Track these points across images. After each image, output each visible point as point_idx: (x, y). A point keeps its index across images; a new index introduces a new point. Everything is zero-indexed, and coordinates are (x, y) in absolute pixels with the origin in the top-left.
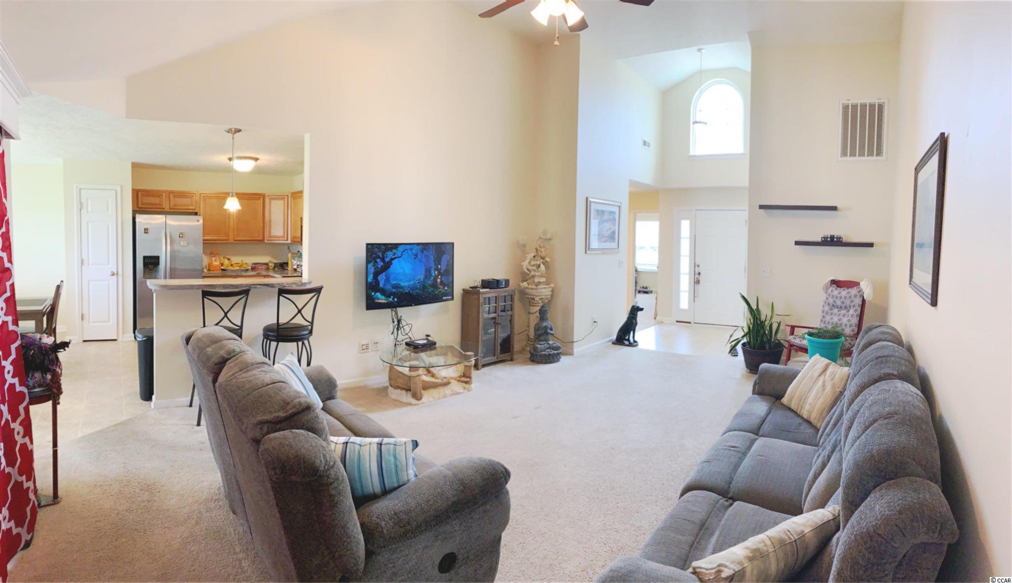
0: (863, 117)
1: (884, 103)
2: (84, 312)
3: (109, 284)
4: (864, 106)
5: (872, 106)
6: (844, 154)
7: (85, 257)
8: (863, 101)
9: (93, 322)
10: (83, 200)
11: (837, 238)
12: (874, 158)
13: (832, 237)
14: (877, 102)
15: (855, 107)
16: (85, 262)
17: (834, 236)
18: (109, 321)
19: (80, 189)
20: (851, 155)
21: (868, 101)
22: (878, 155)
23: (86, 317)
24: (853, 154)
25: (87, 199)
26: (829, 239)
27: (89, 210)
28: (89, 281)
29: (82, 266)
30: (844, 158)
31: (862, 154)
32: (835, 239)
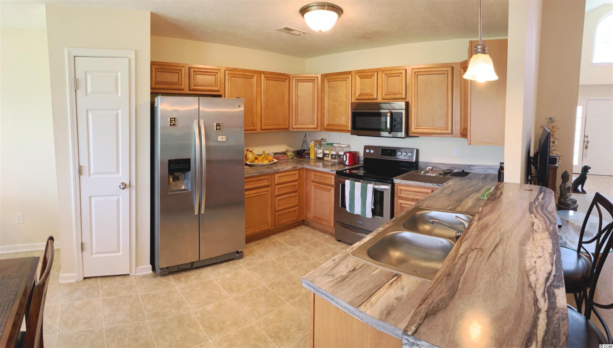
2: (83, 241)
3: (118, 200)
7: (84, 163)
9: (96, 253)
10: (80, 75)
16: (85, 171)
18: (118, 251)
19: (75, 57)
23: (87, 247)
25: (86, 73)
27: (89, 91)
28: (90, 197)
29: (79, 176)
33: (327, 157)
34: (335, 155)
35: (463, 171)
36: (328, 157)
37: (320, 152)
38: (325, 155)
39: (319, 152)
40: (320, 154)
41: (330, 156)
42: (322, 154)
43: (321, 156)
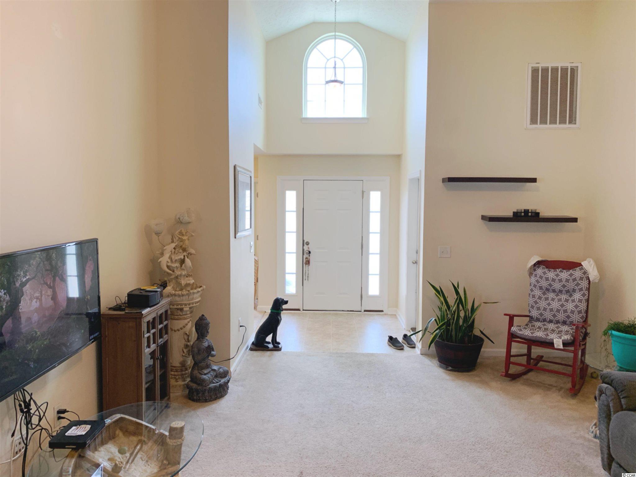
0: (554, 81)
1: (577, 67)
4: (555, 70)
5: (564, 70)
6: (533, 121)
8: (554, 65)
11: (531, 212)
12: (567, 125)
13: (526, 212)
14: (569, 66)
15: (545, 70)
17: (529, 210)
20: (541, 123)
21: (560, 65)
22: (570, 122)
24: (544, 122)
26: (523, 214)
30: (534, 126)
31: (553, 122)
32: (530, 214)
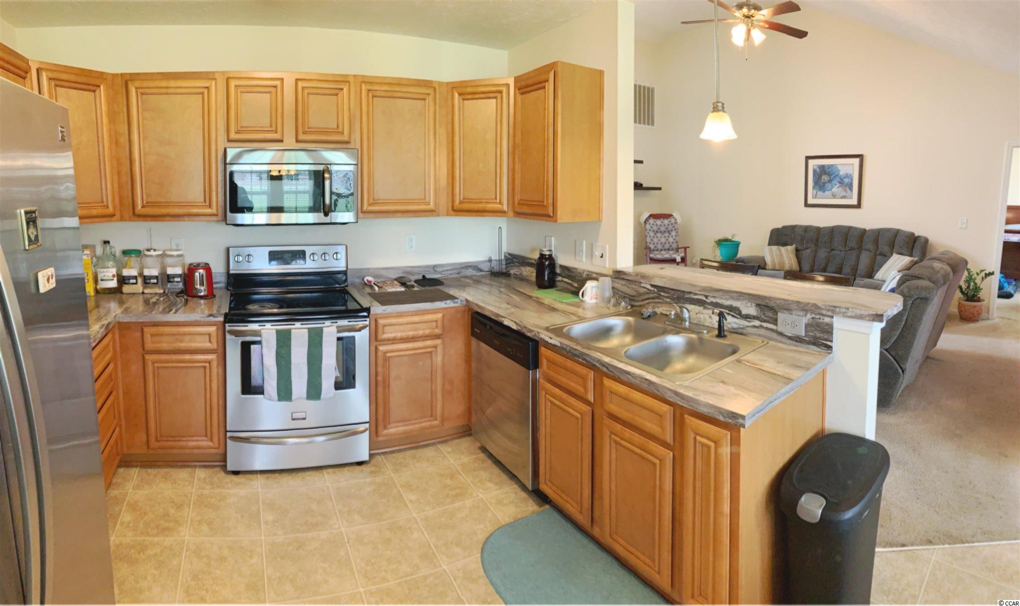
20: (639, 123)
33: (133, 284)
34: (157, 277)
35: (424, 277)
36: (136, 283)
37: (111, 274)
38: (123, 280)
39: (106, 274)
40: (113, 280)
41: (140, 280)
42: (115, 279)
43: (113, 284)
